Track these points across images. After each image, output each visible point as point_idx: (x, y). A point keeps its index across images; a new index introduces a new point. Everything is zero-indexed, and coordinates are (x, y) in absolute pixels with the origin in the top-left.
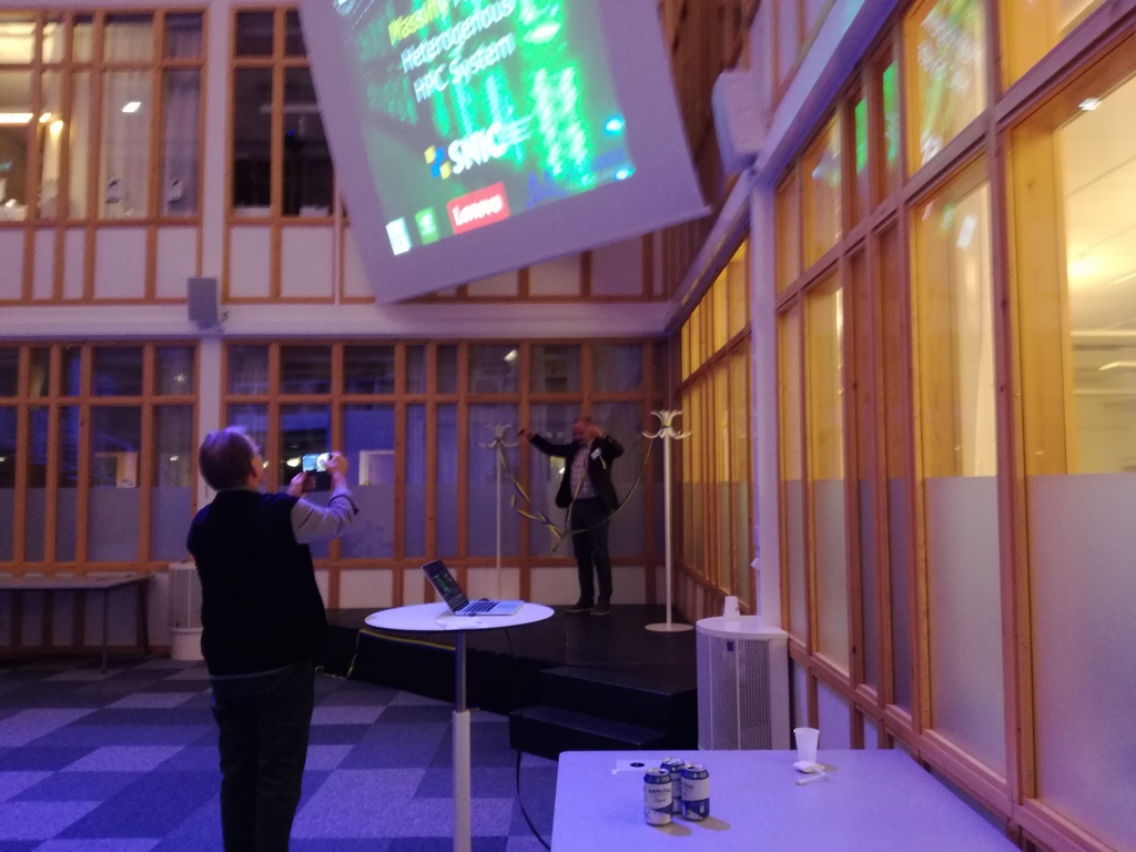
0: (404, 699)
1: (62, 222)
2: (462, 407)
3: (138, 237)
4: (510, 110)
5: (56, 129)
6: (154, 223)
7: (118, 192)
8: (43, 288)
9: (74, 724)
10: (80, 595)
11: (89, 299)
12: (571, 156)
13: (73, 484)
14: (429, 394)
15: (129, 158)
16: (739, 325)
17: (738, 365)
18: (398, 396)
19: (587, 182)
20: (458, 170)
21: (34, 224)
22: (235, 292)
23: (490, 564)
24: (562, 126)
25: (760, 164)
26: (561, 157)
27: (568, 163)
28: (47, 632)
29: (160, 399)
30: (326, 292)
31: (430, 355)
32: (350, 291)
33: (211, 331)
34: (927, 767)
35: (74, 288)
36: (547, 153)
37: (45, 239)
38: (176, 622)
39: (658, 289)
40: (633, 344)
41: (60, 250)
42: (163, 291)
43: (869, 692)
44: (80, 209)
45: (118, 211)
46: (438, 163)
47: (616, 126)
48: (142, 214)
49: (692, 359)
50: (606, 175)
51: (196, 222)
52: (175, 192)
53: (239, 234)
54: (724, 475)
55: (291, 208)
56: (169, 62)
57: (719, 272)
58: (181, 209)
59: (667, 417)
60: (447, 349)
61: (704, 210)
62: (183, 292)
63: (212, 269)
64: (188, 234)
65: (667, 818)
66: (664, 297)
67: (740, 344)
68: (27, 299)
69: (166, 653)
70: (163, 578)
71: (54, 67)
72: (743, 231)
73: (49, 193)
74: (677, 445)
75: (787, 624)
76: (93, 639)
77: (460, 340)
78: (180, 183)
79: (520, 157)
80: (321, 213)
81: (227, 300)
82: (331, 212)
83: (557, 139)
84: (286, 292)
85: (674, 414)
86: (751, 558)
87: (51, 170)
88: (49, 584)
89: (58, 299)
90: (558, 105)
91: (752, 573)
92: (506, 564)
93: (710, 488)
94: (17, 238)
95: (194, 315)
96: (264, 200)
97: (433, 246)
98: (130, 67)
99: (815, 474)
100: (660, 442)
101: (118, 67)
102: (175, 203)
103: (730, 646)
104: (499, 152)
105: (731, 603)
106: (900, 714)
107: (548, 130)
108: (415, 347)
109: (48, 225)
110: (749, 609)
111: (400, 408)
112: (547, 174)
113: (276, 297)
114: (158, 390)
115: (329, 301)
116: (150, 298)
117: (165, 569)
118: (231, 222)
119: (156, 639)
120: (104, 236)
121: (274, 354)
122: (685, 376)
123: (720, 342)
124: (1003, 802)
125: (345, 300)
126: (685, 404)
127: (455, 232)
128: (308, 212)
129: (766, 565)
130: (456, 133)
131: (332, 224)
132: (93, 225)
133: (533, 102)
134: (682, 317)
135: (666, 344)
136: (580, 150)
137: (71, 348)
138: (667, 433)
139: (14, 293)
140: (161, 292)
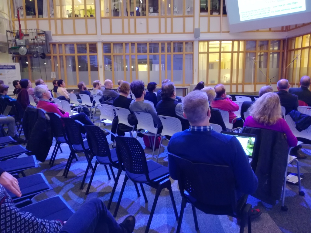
3: (182, 19)
6: (184, 17)
8: (163, 31)
11: (172, 33)
18: (232, 51)
29: (187, 53)
30: (219, 31)
32: (224, 30)
33: (197, 39)
35: (169, 30)
37: (163, 20)
40: (278, 40)
41: (166, 22)
48: (181, 15)
51: (193, 16)
53: (201, 18)
58: (189, 13)
59: (298, 56)
63: (197, 27)
64: (191, 19)
68: (160, 33)
78: (189, 8)
80: (217, 14)
81: (200, 32)
84: (211, 31)
89: (166, 33)
95: (195, 36)
96: (207, 11)
109: (163, 17)
116: (184, 32)
118: (200, 16)
120: (175, 20)
131: (220, 16)
132: (172, 17)
135: (285, 40)
137: (169, 43)
139: (157, 31)
140: (186, 31)
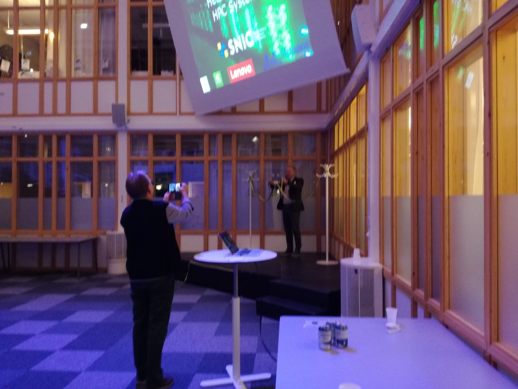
0: (209, 292)
1: (56, 79)
2: (234, 162)
3: (90, 85)
4: (256, 25)
5: (52, 36)
6: (96, 79)
7: (80, 65)
8: (48, 109)
9: (66, 301)
10: (68, 245)
11: (68, 113)
12: (284, 46)
13: (64, 196)
14: (219, 156)
15: (84, 49)
16: (362, 124)
17: (361, 143)
18: (206, 157)
19: (291, 58)
20: (232, 53)
21: (43, 79)
22: (133, 110)
23: (247, 233)
24: (280, 32)
25: (373, 49)
26: (280, 47)
27: (283, 50)
28: (53, 261)
29: (101, 159)
30: (174, 110)
31: (220, 138)
32: (183, 110)
33: (123, 128)
34: (447, 327)
35: (62, 109)
36: (273, 44)
37: (48, 87)
38: (109, 257)
39: (324, 108)
40: (311, 134)
41: (55, 91)
42: (101, 110)
43: (420, 293)
44: (63, 73)
45: (81, 74)
46: (223, 50)
47: (305, 31)
48: (91, 75)
49: (339, 140)
50: (301, 55)
51: (115, 79)
52: (106, 65)
53: (133, 83)
54: (354, 194)
55: (157, 72)
56: (101, 5)
57: (352, 99)
58: (107, 73)
59: (327, 167)
60: (227, 136)
61: (347, 70)
62: (110, 110)
63: (123, 100)
64: (112, 84)
65: (329, 347)
66: (327, 112)
67: (362, 133)
68: (41, 114)
69: (105, 271)
70: (103, 238)
71: (50, 8)
72: (365, 80)
73: (50, 66)
74: (332, 181)
75: (382, 261)
76: (74, 264)
77: (233, 132)
78: (108, 60)
79: (260, 46)
80: (170, 74)
81: (129, 113)
82: (175, 73)
83: (277, 38)
84: (155, 110)
85: (330, 166)
86: (366, 232)
87: (50, 55)
88: (54, 240)
89: (55, 114)
90: (278, 22)
91: (366, 239)
92: (254, 233)
93: (347, 200)
94: (36, 86)
95: (114, 121)
96: (145, 68)
97: (221, 89)
98: (84, 7)
99: (397, 193)
100: (324, 179)
101: (77, 8)
102: (105, 70)
103: (356, 271)
104: (251, 45)
105: (357, 252)
106: (435, 303)
107: (274, 34)
108: (213, 135)
109: (50, 80)
110: (365, 254)
111: (206, 163)
112: (273, 54)
113: (151, 112)
114: (100, 154)
115: (175, 114)
116: (95, 113)
117: (104, 234)
118: (130, 78)
119: (101, 264)
120: (75, 86)
121: (150, 138)
122: (336, 148)
123: (353, 132)
124: (482, 343)
125: (181, 114)
126: (336, 161)
127: (231, 82)
128: (164, 73)
129: (373, 235)
130: (231, 36)
131: (175, 79)
132: (69, 80)
133: (267, 21)
134: (335, 120)
135: (327, 133)
136: (288, 44)
137: (61, 136)
138: (327, 175)
139: (36, 110)
140: (100, 110)
